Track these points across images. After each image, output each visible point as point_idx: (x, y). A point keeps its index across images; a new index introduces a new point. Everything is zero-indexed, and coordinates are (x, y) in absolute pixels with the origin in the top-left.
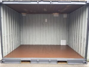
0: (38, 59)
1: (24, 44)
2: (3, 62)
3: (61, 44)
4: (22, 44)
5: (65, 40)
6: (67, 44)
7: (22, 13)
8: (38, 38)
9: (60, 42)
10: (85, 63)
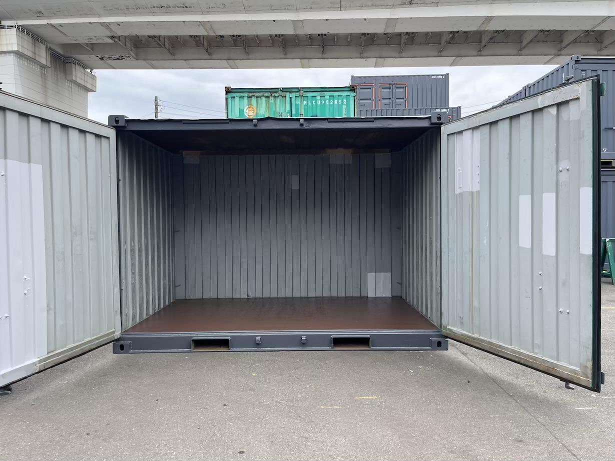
0: (258, 334)
1: (192, 297)
2: (122, 347)
3: (371, 294)
4: (181, 295)
5: (388, 275)
6: (399, 294)
7: (184, 152)
8: (259, 267)
9: (363, 282)
10: (439, 344)
